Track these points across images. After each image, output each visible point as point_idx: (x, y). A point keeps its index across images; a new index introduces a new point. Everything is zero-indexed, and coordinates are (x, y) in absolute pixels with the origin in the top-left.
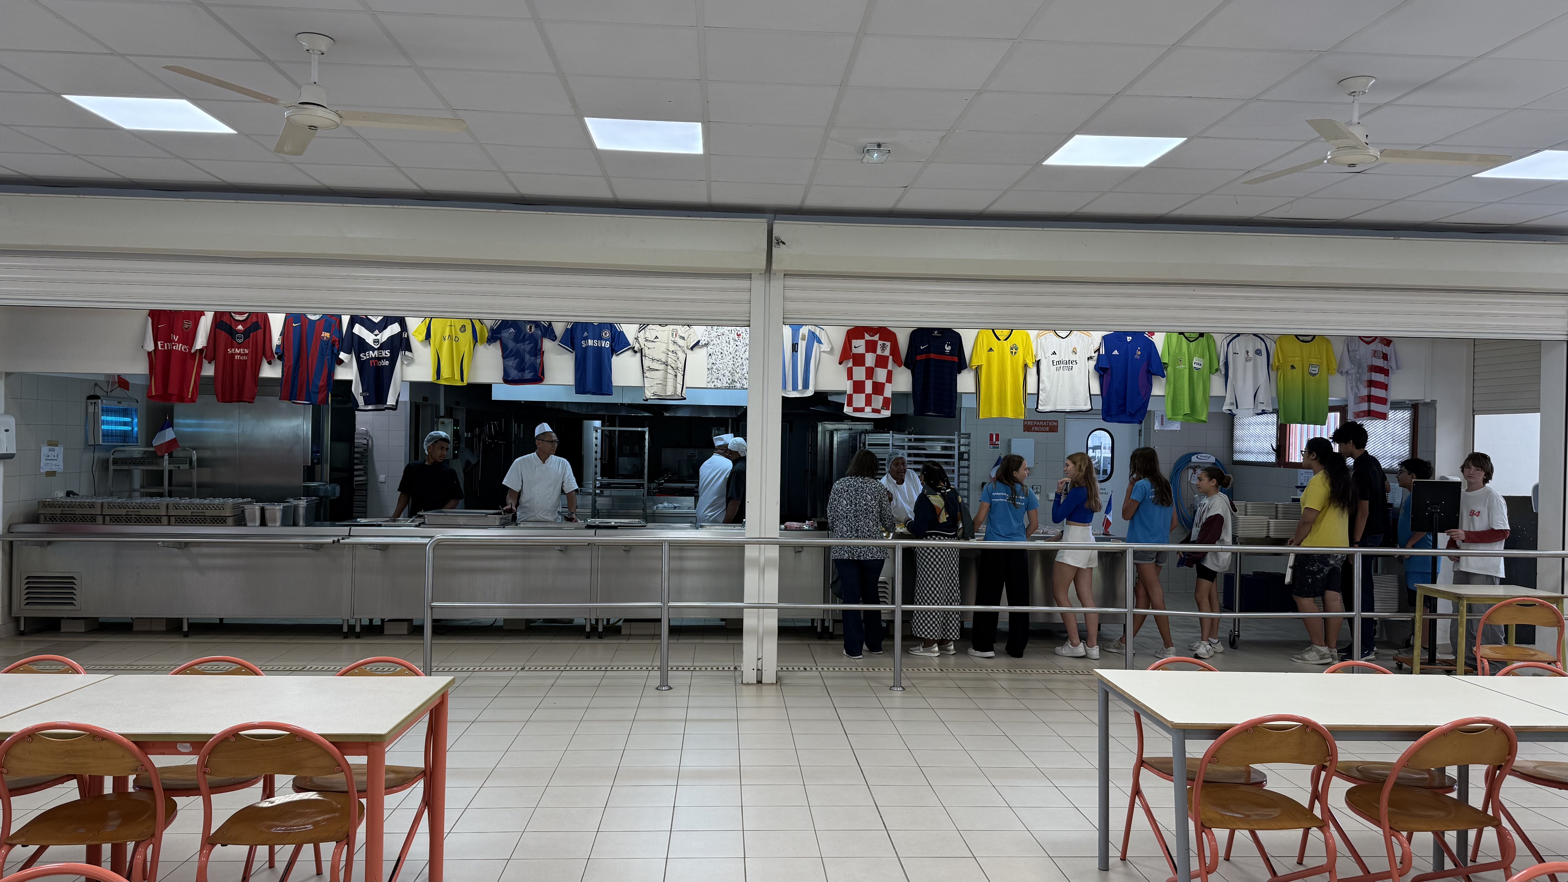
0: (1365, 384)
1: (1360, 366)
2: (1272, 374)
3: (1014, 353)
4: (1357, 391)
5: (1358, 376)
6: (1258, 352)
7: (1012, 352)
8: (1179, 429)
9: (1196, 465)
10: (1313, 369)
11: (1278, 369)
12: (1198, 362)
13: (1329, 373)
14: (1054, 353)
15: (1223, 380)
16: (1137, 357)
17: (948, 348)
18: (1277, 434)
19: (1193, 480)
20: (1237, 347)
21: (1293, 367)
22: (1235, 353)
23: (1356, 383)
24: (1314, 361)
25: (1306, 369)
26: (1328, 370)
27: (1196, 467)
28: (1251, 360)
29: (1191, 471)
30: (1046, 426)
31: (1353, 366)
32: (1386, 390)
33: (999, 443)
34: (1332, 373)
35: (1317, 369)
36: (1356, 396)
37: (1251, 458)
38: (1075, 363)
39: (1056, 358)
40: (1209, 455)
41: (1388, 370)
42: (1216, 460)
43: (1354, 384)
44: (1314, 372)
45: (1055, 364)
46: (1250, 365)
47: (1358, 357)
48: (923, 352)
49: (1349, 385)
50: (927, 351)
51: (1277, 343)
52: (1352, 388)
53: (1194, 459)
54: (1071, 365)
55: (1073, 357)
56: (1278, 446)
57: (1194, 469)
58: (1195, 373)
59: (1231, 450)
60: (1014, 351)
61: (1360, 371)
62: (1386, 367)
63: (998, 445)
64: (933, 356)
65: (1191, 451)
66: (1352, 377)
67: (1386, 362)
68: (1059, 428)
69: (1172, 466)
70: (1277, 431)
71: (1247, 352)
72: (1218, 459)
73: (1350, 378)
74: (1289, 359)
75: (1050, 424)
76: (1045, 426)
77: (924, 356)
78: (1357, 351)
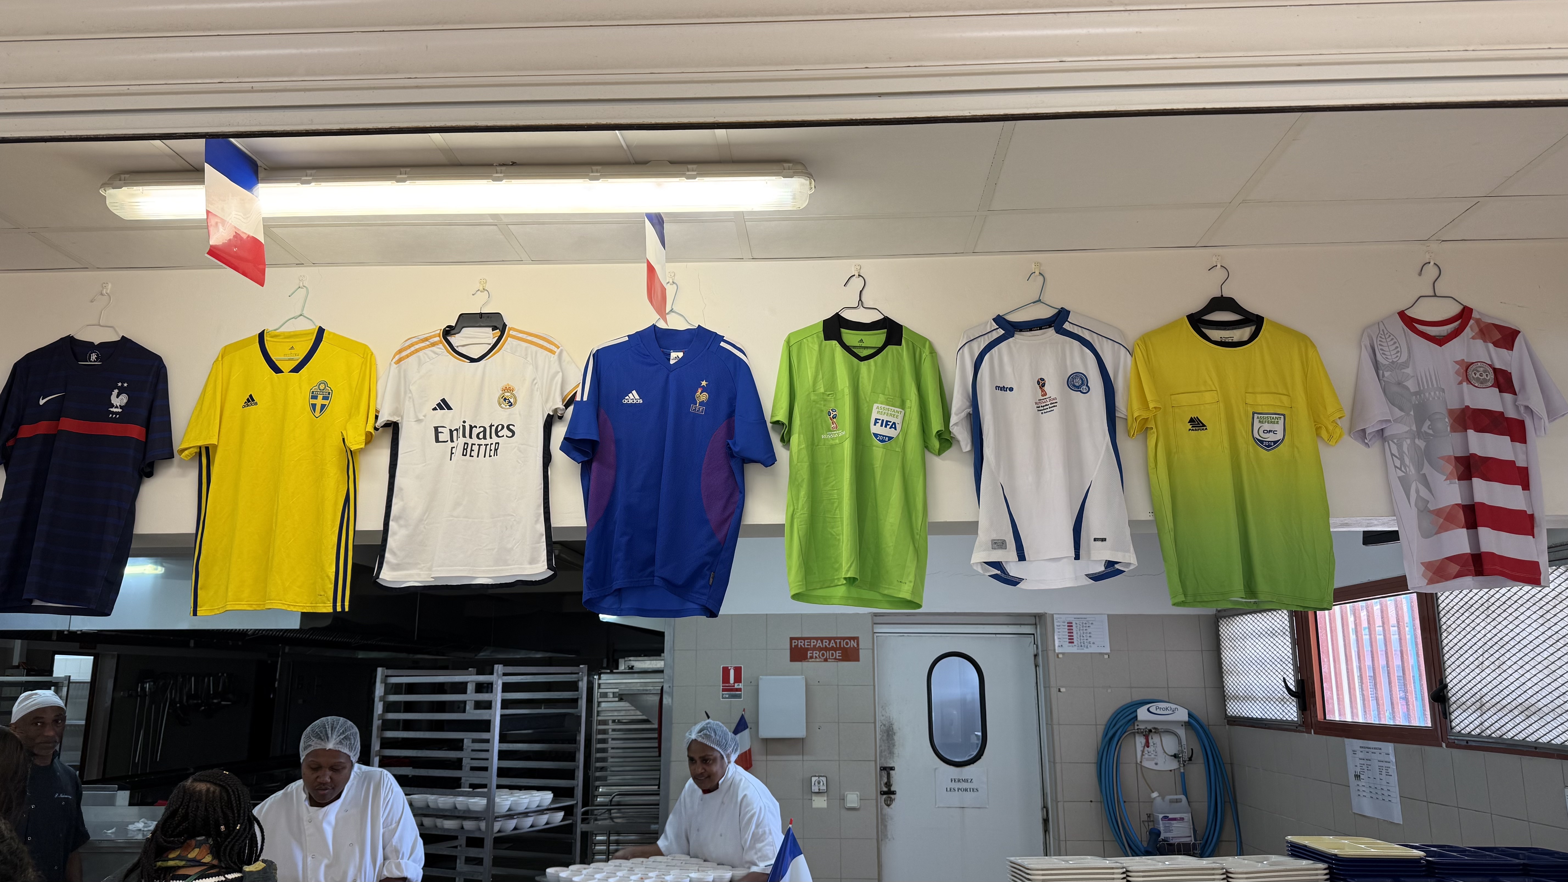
0: (1450, 468)
1: (1422, 413)
2: (1129, 447)
3: (318, 408)
4: (1424, 493)
5: (1421, 443)
6: (1078, 382)
7: (314, 406)
8: (1107, 650)
9: (1149, 727)
10: (1267, 427)
11: (1145, 430)
12: (886, 418)
13: (1318, 435)
14: (444, 405)
15: (970, 472)
16: (697, 408)
17: (118, 401)
18: (1294, 654)
19: (1148, 760)
20: (1008, 369)
21: (1196, 424)
22: (1003, 389)
23: (1419, 467)
24: (1264, 402)
25: (1242, 430)
26: (1318, 430)
27: (1150, 731)
28: (1054, 405)
29: (1140, 741)
30: (835, 649)
31: (1398, 413)
32: (1526, 486)
33: (741, 686)
34: (1331, 437)
35: (1279, 428)
36: (1424, 510)
37: (1254, 711)
38: (505, 432)
39: (448, 420)
40: (1174, 706)
41: (1521, 424)
42: (1190, 715)
43: (1412, 470)
44: (1271, 437)
45: (444, 436)
46: (1051, 421)
47: (1411, 385)
48: (43, 413)
49: (1395, 474)
50: (56, 411)
51: (1138, 353)
52: (1405, 483)
53: (1142, 714)
54: (495, 439)
55: (502, 416)
56: (1300, 683)
57: (1147, 734)
58: (878, 451)
59: (1221, 695)
60: (319, 401)
61: (1425, 428)
62: (1511, 414)
63: (740, 690)
64: (67, 424)
65: (1137, 697)
66: (1400, 447)
67: (1508, 396)
68: (862, 653)
69: (1101, 729)
70: (1293, 649)
71: (1041, 383)
72: (1195, 713)
73: (1395, 451)
74: (1184, 399)
75: (843, 644)
76: (832, 649)
77: (43, 427)
78: (1405, 365)
